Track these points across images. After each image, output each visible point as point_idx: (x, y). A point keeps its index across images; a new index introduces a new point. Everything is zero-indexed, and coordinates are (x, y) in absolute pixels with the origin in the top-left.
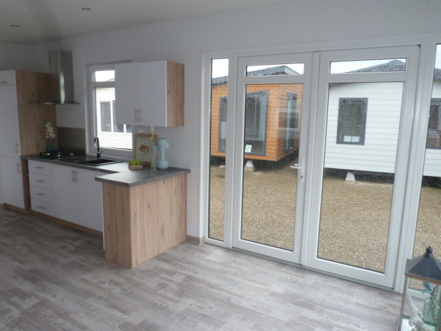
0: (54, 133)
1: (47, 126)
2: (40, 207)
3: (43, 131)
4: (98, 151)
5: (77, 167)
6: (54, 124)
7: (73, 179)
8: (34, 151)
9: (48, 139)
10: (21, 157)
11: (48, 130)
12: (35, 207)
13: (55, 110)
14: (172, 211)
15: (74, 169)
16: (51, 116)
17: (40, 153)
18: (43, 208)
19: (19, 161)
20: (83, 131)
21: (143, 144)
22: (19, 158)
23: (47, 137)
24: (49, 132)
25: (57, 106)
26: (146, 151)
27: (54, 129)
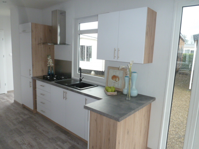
0: (53, 63)
1: (49, 58)
2: (42, 111)
3: (46, 61)
4: (81, 77)
5: (67, 89)
6: (53, 58)
7: (64, 97)
8: (40, 74)
9: (49, 67)
10: (32, 78)
11: (49, 61)
12: (39, 110)
13: (53, 49)
14: (141, 132)
15: (65, 90)
16: (51, 53)
17: (44, 76)
18: (44, 112)
19: (31, 80)
20: (70, 62)
21: (115, 74)
22: (31, 78)
23: (48, 66)
24: (49, 63)
25: (55, 46)
26: (117, 80)
27: (53, 61)
